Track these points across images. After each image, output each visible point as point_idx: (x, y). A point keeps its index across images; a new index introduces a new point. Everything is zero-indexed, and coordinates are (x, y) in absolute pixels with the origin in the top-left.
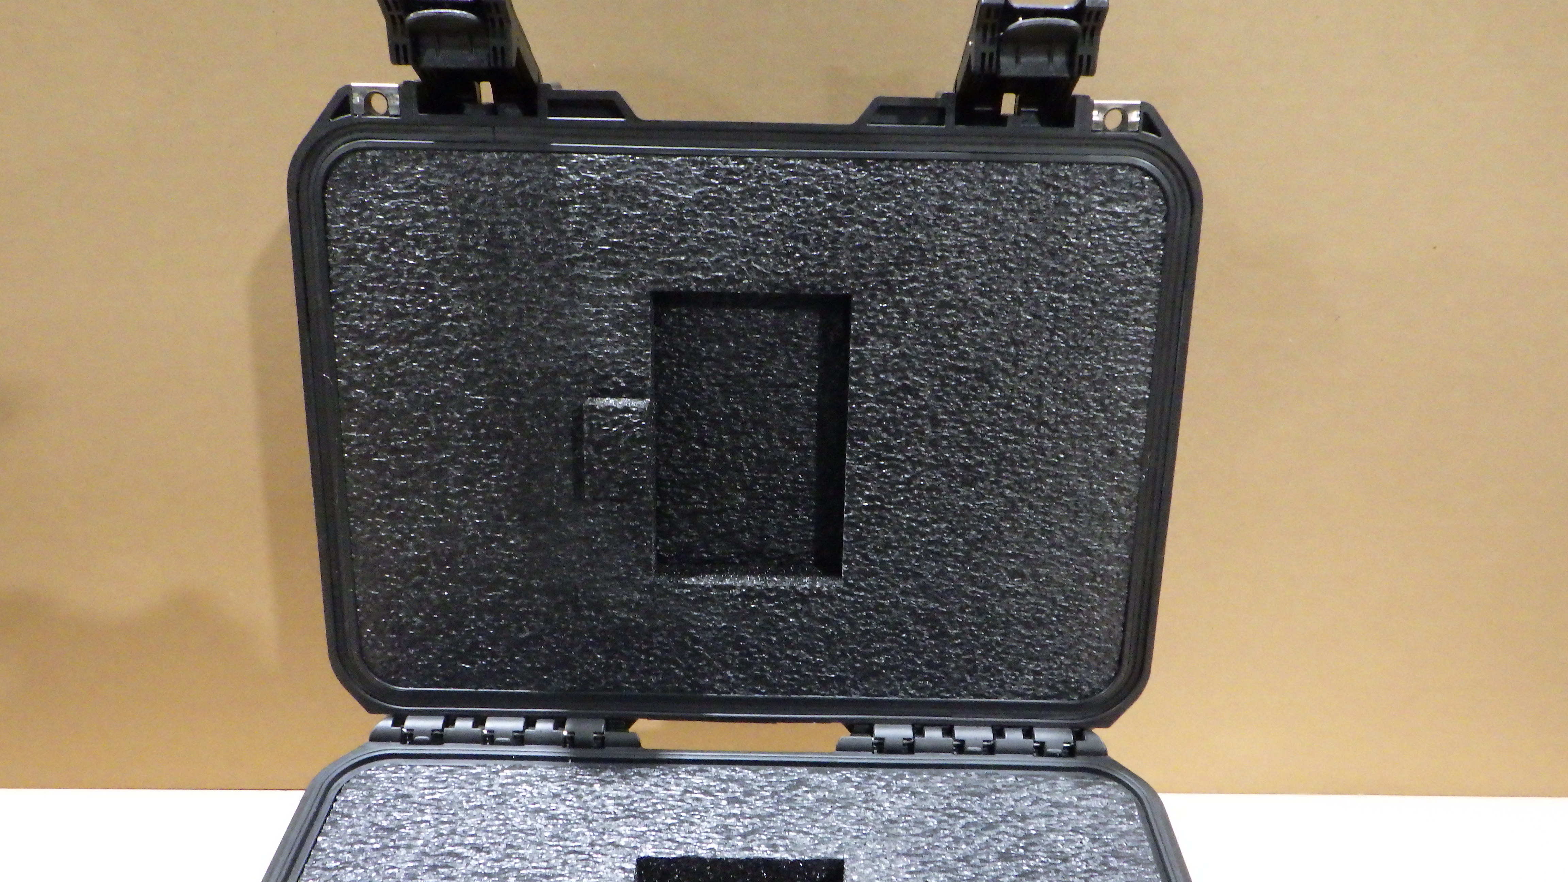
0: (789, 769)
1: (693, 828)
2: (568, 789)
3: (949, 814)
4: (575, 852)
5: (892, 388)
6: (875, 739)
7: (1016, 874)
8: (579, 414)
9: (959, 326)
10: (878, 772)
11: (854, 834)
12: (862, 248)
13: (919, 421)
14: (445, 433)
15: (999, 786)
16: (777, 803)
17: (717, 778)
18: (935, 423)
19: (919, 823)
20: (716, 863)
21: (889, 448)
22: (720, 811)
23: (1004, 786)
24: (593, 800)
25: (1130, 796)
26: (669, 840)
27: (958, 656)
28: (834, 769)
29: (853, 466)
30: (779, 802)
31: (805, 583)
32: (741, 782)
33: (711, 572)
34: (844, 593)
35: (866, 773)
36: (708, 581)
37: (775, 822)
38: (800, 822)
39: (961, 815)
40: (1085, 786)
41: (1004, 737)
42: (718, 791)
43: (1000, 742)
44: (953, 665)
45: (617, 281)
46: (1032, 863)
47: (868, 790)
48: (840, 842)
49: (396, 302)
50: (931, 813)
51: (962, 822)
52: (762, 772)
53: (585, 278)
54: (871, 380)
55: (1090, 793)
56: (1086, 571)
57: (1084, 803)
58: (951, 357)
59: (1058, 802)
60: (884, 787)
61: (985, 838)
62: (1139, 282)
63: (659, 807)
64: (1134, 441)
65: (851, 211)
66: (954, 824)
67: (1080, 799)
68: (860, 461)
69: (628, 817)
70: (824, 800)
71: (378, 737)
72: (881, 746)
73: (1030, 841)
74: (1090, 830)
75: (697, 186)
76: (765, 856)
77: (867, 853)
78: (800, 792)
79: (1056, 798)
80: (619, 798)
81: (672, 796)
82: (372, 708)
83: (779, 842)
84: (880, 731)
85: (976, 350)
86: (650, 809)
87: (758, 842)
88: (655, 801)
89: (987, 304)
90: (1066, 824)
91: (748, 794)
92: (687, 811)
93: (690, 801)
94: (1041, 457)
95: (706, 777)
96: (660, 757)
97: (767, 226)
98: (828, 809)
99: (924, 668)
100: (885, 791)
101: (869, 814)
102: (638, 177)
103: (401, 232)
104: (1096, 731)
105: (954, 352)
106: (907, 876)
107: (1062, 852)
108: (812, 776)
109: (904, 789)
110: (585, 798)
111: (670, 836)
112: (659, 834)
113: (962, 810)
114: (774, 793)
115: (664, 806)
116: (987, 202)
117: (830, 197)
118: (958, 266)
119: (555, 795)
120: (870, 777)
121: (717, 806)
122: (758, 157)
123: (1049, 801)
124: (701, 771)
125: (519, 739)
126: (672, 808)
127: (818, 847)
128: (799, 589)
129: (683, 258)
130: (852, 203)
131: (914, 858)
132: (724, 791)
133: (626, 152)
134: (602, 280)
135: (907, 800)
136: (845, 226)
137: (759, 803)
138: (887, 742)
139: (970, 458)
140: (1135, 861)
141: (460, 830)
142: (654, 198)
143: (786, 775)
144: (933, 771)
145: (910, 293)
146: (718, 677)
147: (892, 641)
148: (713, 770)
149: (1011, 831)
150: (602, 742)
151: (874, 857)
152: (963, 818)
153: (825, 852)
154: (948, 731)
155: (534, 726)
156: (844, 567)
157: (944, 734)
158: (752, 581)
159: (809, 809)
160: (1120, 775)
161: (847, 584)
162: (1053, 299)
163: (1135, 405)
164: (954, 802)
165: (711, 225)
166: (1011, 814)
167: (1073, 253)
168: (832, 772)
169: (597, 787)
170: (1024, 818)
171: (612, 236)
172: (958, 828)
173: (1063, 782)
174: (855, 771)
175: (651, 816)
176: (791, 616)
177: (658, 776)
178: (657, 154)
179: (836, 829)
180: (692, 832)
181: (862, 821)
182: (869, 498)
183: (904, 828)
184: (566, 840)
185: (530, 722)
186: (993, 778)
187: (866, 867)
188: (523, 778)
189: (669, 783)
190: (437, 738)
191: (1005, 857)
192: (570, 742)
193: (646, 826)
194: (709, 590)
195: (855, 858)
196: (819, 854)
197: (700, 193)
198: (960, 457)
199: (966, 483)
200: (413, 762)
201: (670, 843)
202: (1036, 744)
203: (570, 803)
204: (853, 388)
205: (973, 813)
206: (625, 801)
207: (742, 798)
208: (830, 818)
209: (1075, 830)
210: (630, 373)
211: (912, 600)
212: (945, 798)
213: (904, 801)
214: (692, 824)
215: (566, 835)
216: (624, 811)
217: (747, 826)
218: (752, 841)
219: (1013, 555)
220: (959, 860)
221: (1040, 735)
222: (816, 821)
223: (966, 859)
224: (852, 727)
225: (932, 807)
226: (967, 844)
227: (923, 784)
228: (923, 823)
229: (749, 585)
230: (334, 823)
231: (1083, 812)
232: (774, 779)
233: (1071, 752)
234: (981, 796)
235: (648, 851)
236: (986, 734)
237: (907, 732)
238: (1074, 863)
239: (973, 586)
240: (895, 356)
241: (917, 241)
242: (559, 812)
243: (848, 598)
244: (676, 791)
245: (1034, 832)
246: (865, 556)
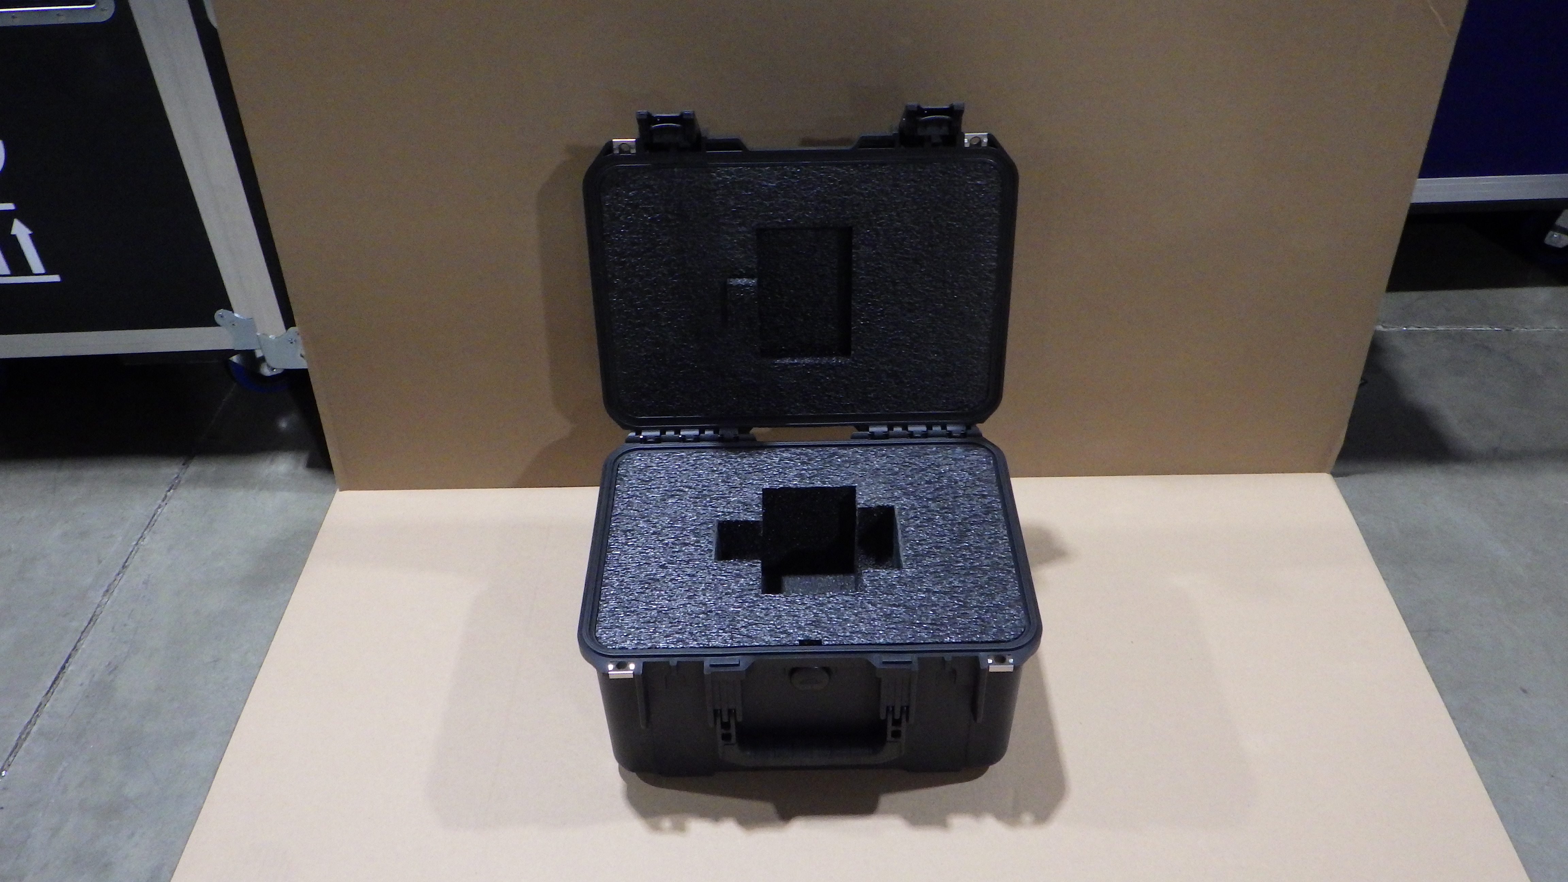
0: (828, 448)
1: (786, 476)
2: (725, 461)
3: (904, 465)
4: (733, 487)
5: (873, 268)
6: (870, 432)
7: (933, 489)
8: (725, 287)
9: (904, 239)
10: (871, 448)
11: (860, 475)
12: (858, 205)
13: (887, 284)
14: (659, 297)
15: (928, 452)
16: (824, 464)
17: (795, 453)
18: (894, 284)
19: (889, 469)
20: (798, 490)
21: (872, 297)
22: (798, 468)
23: (931, 452)
24: (738, 465)
25: (990, 454)
26: (776, 481)
27: (909, 392)
28: (850, 447)
29: (856, 306)
30: (825, 463)
31: (834, 360)
32: (806, 455)
33: (787, 357)
34: (852, 364)
35: (865, 448)
36: (787, 361)
37: (824, 472)
38: (835, 471)
39: (910, 465)
40: (969, 451)
41: (932, 429)
42: (796, 459)
43: (930, 432)
44: (906, 396)
45: (740, 225)
46: (941, 484)
47: (866, 456)
48: (854, 479)
49: (635, 238)
50: (895, 465)
51: (910, 468)
52: (815, 450)
53: (724, 224)
54: (863, 265)
55: (972, 453)
56: (969, 349)
57: (967, 458)
58: (901, 253)
59: (955, 458)
60: (873, 455)
61: (920, 475)
62: (990, 215)
63: (769, 467)
64: (990, 289)
65: (851, 188)
66: (906, 470)
67: (966, 456)
68: (859, 303)
69: (755, 472)
70: (846, 461)
71: (630, 441)
72: (873, 436)
73: (941, 475)
74: (968, 470)
75: (778, 180)
76: (820, 486)
77: (866, 483)
78: (834, 458)
79: (954, 456)
80: (750, 464)
81: (775, 462)
82: (625, 427)
83: (826, 480)
84: (872, 429)
85: (913, 249)
86: (765, 468)
87: (816, 480)
88: (767, 465)
89: (917, 228)
90: (958, 467)
91: (809, 460)
92: (782, 468)
93: (783, 464)
94: (946, 297)
95: (790, 453)
96: (768, 445)
97: (812, 197)
98: (848, 465)
99: (892, 398)
100: (874, 456)
101: (867, 466)
102: (749, 177)
103: (636, 206)
104: (978, 425)
105: (902, 251)
106: (884, 492)
107: (954, 479)
108: (839, 451)
109: (883, 455)
110: (734, 465)
111: (776, 480)
112: (771, 479)
113: (910, 463)
114: (823, 459)
115: (771, 467)
116: (915, 182)
117: (840, 183)
118: (903, 211)
119: (720, 464)
120: (867, 450)
121: (796, 466)
122: (806, 165)
123: (951, 458)
124: (787, 450)
125: (697, 439)
126: (775, 467)
127: (844, 481)
128: (830, 363)
129: (772, 213)
130: (851, 185)
131: (887, 484)
132: (799, 459)
133: (743, 166)
134: (733, 224)
135: (885, 460)
136: (849, 196)
137: (815, 464)
138: (875, 434)
139: (912, 299)
140: (987, 481)
141: (679, 480)
142: (757, 186)
143: (827, 451)
144: (898, 446)
145: (880, 225)
146: (793, 406)
147: (876, 386)
148: (793, 450)
149: (932, 471)
150: (737, 439)
151: (868, 485)
152: (910, 467)
153: (846, 483)
154: (905, 428)
155: (665, 434)
156: (853, 352)
157: (903, 429)
158: (807, 360)
159: (839, 465)
160: (988, 446)
161: (853, 360)
162: (948, 225)
163: (990, 272)
164: (907, 460)
165: (784, 197)
166: (933, 464)
167: (958, 203)
168: (849, 449)
169: (739, 460)
170: (938, 466)
171: (738, 204)
172: (908, 471)
173: (959, 450)
174: (860, 448)
175: (766, 471)
176: (827, 376)
177: (766, 454)
178: (758, 166)
179: (852, 473)
180: (786, 477)
181: (864, 470)
182: (863, 320)
183: (883, 472)
184: (729, 482)
185: (702, 431)
186: (925, 449)
187: (866, 489)
188: (703, 457)
189: (772, 456)
190: (658, 440)
191: (928, 482)
192: (721, 439)
193: (764, 475)
194: (787, 365)
195: (860, 486)
196: (844, 484)
197: (779, 183)
198: (906, 299)
199: (910, 311)
200: (650, 452)
201: (776, 483)
202: (948, 432)
203: (727, 467)
204: (854, 269)
205: (916, 464)
206: (753, 465)
207: (807, 462)
208: (848, 469)
209: (962, 470)
210: (747, 267)
211: (886, 367)
212: (903, 458)
213: (884, 460)
214: (786, 474)
215: (729, 481)
216: (753, 470)
217: (810, 474)
218: (814, 480)
219: (933, 344)
220: (908, 485)
221: (949, 428)
222: (843, 470)
223: (911, 484)
224: (859, 428)
225: (896, 463)
226: (911, 478)
227: (893, 453)
228: (891, 470)
229: (807, 363)
230: (621, 479)
231: (966, 462)
232: (822, 453)
233: (964, 435)
234: (919, 457)
235: (767, 486)
236: (924, 428)
237: (885, 429)
238: (960, 484)
239: (914, 359)
240: (874, 254)
241: (883, 201)
242: (723, 471)
243: (855, 367)
244: (777, 460)
245: (943, 472)
246: (862, 347)
